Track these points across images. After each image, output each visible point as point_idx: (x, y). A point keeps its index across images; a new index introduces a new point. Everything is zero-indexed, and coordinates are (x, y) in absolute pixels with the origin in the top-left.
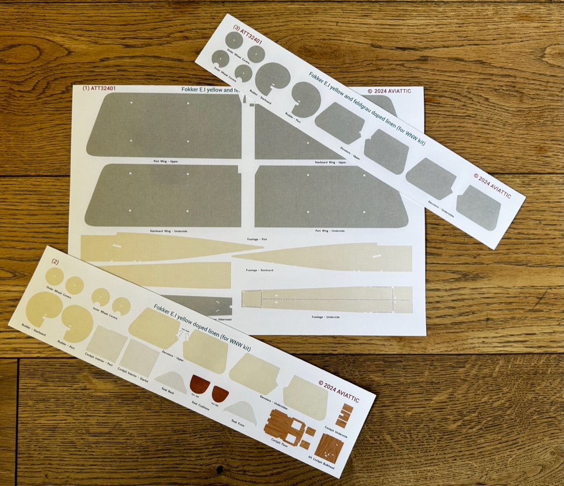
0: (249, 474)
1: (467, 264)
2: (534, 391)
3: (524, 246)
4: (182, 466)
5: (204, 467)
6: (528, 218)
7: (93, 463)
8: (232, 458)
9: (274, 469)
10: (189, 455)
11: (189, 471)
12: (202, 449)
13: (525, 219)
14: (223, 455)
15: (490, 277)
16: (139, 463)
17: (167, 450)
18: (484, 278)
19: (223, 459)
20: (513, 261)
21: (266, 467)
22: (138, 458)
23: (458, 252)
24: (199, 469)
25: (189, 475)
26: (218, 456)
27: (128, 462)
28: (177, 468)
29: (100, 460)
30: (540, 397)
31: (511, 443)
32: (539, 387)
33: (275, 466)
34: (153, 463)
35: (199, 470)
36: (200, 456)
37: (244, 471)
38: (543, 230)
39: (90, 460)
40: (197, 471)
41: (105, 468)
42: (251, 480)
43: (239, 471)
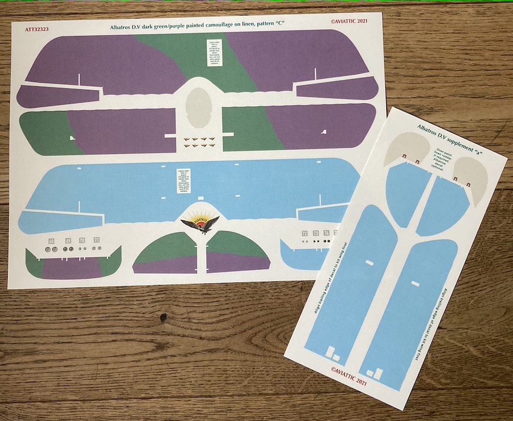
0: (194, 321)
1: (420, 97)
2: (495, 228)
3: (480, 78)
4: (123, 315)
5: (146, 315)
6: (485, 49)
7: (29, 314)
8: (177, 306)
9: (221, 315)
10: (131, 303)
11: (131, 320)
12: (145, 296)
13: (481, 50)
14: (167, 303)
15: (446, 110)
16: (78, 312)
17: (107, 297)
18: (439, 112)
19: (167, 306)
20: (469, 94)
21: (212, 314)
22: (77, 307)
23: (411, 86)
24: (142, 317)
25: (130, 324)
26: (161, 303)
27: (66, 311)
28: (118, 316)
29: (37, 310)
30: (502, 235)
31: (472, 284)
32: (501, 225)
33: (223, 312)
34: (93, 312)
35: (142, 319)
36: (141, 304)
37: (189, 318)
38: (501, 60)
39: (25, 310)
40: (140, 319)
41: (42, 318)
42: (196, 328)
43: (184, 318)
